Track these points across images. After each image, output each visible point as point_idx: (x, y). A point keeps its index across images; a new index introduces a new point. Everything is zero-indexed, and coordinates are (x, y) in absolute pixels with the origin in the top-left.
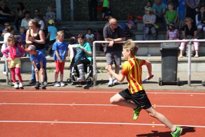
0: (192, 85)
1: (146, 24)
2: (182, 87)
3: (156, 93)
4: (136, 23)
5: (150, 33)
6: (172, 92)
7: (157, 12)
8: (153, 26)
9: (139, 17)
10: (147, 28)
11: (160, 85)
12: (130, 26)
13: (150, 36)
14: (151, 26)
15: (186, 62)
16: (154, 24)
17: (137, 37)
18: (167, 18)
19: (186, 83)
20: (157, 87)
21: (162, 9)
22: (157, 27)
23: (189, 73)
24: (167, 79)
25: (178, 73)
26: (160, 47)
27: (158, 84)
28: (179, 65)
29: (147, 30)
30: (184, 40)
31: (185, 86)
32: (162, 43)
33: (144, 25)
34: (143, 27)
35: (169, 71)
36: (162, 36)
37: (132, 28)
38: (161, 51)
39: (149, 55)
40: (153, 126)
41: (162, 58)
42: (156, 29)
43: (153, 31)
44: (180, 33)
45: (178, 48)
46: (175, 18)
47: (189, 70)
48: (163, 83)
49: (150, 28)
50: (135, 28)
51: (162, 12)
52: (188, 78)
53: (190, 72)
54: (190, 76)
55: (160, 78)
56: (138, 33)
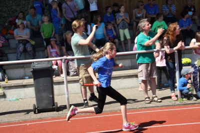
1: (19, 41)
2: (60, 112)
3: (28, 124)
4: (8, 40)
5: (25, 51)
6: (49, 120)
7: (32, 25)
8: (29, 42)
10: (21, 45)
11: (35, 113)
13: (26, 54)
14: (25, 42)
16: (29, 40)
17: (10, 56)
18: (43, 32)
20: (32, 116)
21: (38, 22)
22: (33, 43)
23: (66, 96)
24: (43, 105)
25: (55, 97)
26: (30, 67)
27: (33, 112)
28: (56, 87)
29: (21, 48)
30: (65, 57)
31: (64, 111)
33: (17, 42)
34: (17, 44)
35: (44, 95)
39: (27, 77)
41: (34, 80)
42: (32, 46)
43: (29, 48)
45: (51, 67)
46: (52, 31)
47: (66, 92)
48: (38, 110)
49: (25, 45)
50: (7, 45)
51: (38, 25)
52: (67, 101)
53: (68, 94)
54: (68, 99)
55: (35, 105)
56: (10, 51)
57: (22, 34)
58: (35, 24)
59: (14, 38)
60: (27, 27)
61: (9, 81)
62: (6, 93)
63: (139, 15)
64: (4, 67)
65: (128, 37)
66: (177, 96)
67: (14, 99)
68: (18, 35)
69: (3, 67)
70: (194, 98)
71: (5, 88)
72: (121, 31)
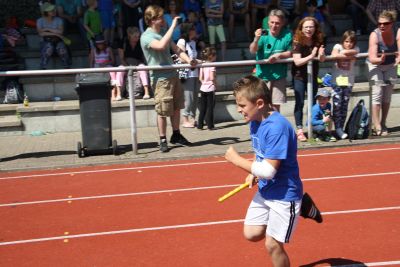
0: (140, 151)
1: (45, 38)
2: (122, 156)
3: (72, 174)
4: (24, 35)
5: (55, 54)
6: (105, 168)
7: (65, 12)
8: (61, 40)
9: (29, 22)
10: (49, 45)
11: (80, 156)
12: (12, 40)
13: (55, 60)
14: (55, 41)
15: (127, 108)
16: (62, 37)
17: (29, 62)
19: (128, 148)
20: (76, 160)
22: (68, 42)
23: (133, 130)
24: (94, 145)
25: (113, 131)
26: (74, 81)
27: (77, 155)
28: (115, 116)
29: (49, 49)
30: (122, 68)
31: (128, 154)
32: (79, 73)
33: (42, 40)
34: (41, 44)
35: (96, 127)
36: (80, 59)
37: (16, 45)
38: (77, 89)
39: (58, 98)
40: (66, 241)
41: (81, 102)
42: (67, 47)
43: (62, 51)
44: (116, 54)
47: (132, 123)
48: (85, 152)
49: (54, 45)
50: (23, 44)
51: (76, 12)
52: (133, 138)
53: (135, 127)
54: (135, 135)
55: (79, 144)
56: (30, 55)
57: (51, 26)
58: (70, 12)
59: (37, 34)
60: (57, 15)
61: (30, 104)
62: (25, 123)
63: (238, 4)
64: (22, 81)
65: (222, 38)
66: (306, 134)
67: (38, 132)
68: (43, 28)
69: (20, 80)
70: (333, 138)
71: (23, 114)
72: (211, 29)
